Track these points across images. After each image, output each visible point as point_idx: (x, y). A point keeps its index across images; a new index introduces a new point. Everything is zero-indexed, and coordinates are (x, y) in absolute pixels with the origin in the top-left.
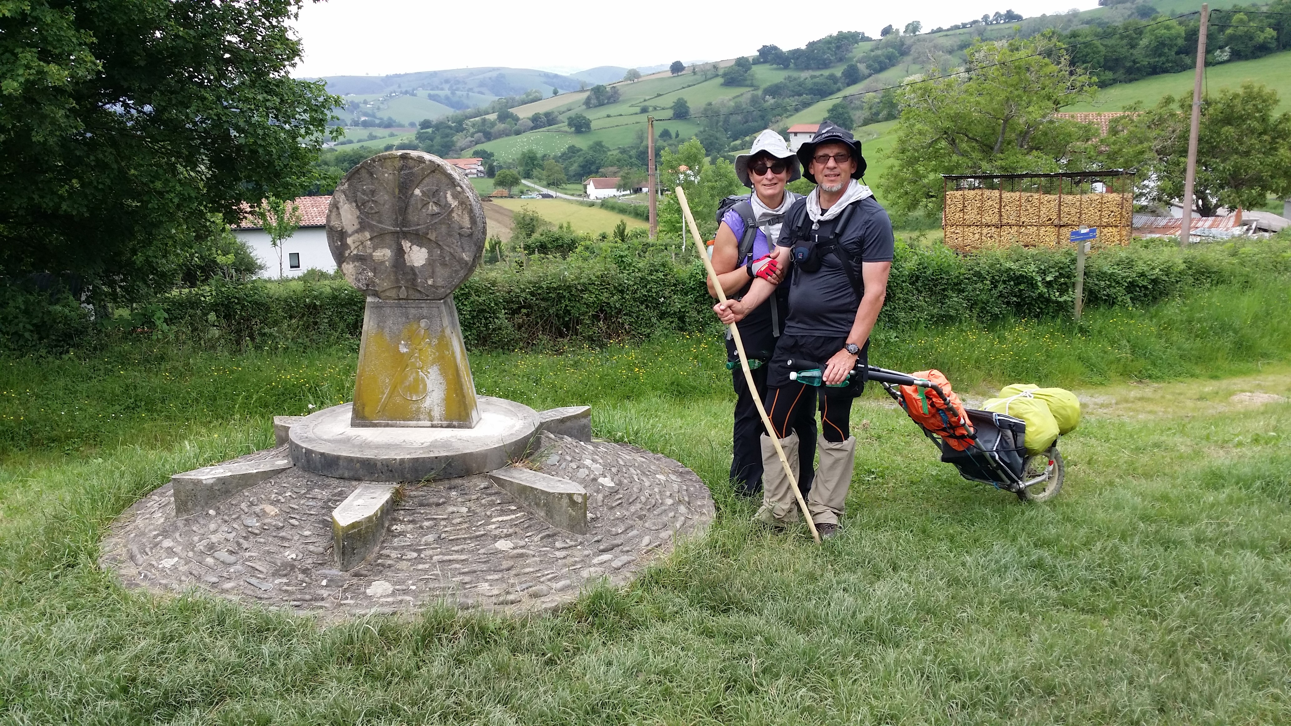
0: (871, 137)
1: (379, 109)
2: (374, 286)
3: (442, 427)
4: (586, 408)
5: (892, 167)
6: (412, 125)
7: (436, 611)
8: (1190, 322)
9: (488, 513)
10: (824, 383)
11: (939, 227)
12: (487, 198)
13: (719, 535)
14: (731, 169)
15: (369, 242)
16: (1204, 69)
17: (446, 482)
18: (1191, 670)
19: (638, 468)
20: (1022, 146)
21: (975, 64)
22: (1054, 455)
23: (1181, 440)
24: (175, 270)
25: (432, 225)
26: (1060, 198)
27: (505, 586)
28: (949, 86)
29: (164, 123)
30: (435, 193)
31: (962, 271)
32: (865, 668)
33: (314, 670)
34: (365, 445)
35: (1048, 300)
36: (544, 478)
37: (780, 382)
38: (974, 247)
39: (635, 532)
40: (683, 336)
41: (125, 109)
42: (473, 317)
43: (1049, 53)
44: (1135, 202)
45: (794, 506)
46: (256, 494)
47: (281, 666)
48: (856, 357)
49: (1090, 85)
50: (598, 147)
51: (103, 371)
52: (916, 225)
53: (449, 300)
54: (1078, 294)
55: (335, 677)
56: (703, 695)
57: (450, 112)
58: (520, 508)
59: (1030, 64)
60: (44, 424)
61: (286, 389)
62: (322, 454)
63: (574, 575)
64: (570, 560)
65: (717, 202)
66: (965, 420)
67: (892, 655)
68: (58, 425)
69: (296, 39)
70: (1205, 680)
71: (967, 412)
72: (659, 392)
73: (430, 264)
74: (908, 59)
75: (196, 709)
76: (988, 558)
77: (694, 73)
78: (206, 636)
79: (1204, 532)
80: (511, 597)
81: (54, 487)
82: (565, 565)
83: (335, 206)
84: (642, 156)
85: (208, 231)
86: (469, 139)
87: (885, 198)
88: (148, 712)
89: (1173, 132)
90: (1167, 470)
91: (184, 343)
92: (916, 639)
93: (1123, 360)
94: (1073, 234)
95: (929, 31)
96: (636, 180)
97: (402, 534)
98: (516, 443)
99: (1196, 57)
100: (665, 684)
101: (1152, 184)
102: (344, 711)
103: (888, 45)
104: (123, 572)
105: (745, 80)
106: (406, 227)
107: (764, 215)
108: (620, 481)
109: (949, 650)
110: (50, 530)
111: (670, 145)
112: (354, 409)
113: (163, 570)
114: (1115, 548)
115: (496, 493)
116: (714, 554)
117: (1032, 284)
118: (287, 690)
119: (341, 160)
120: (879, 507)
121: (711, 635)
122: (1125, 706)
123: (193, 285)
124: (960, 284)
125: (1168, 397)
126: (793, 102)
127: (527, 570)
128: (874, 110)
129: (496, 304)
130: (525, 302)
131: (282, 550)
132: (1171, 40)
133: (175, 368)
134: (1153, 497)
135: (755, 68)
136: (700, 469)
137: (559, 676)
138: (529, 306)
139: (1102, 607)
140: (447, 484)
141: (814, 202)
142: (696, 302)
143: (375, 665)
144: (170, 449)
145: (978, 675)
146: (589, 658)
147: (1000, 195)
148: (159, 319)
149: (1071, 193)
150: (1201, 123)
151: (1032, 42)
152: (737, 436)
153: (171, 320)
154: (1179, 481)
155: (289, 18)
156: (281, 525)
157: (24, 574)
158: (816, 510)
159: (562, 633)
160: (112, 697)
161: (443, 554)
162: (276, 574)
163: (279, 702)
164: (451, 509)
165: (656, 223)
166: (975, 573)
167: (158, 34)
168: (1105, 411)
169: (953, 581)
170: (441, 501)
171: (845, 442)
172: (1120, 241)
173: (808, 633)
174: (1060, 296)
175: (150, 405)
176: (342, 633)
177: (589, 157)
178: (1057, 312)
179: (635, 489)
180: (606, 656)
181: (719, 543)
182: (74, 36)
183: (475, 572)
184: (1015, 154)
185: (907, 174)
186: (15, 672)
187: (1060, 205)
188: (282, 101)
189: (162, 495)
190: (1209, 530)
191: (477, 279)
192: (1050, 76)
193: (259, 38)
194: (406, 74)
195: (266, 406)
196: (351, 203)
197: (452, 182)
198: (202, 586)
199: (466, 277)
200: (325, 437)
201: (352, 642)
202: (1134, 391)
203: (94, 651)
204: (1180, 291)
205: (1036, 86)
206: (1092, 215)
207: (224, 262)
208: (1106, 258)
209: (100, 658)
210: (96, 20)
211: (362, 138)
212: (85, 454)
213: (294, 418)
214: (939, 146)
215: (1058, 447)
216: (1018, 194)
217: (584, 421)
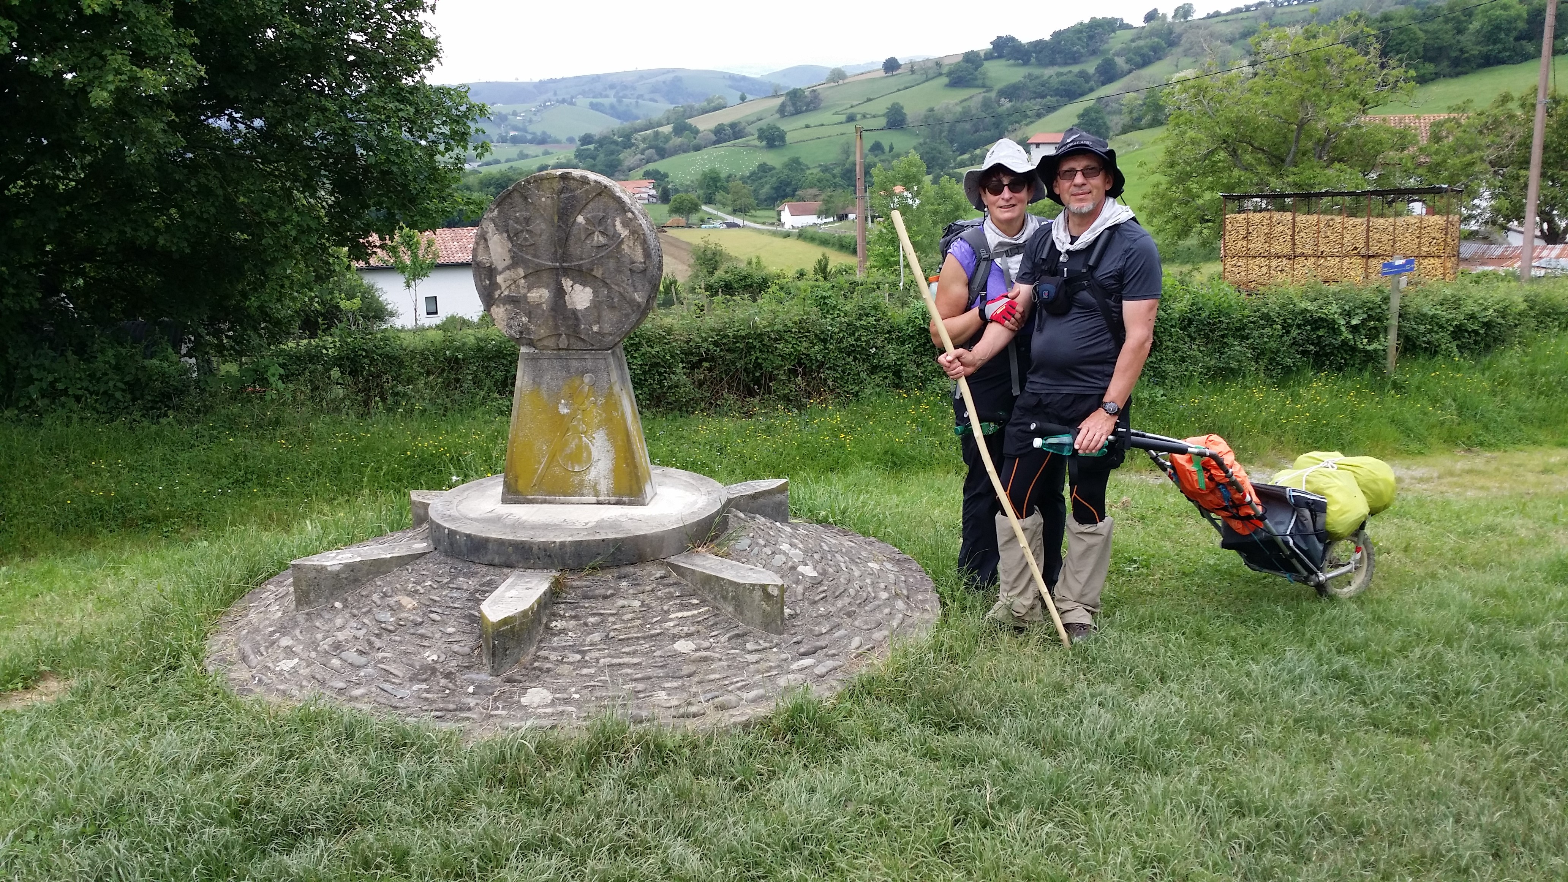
0: (1131, 148)
1: (530, 121)
2: (529, 334)
3: (609, 503)
4: (783, 481)
5: (1157, 185)
6: (571, 140)
7: (604, 725)
8: (1532, 375)
9: (666, 608)
10: (1075, 451)
11: (1217, 259)
12: (662, 228)
13: (945, 636)
14: (959, 191)
15: (523, 281)
16: (1551, 58)
17: (615, 570)
18: (1534, 806)
19: (846, 554)
20: (1320, 157)
21: (1262, 55)
22: (1362, 539)
23: (1521, 522)
24: (292, 316)
25: (598, 259)
26: (1368, 221)
27: (685, 695)
28: (1229, 83)
29: (278, 140)
30: (602, 221)
31: (1247, 312)
32: (1126, 800)
33: (459, 793)
34: (519, 525)
35: (1354, 349)
36: (732, 566)
37: (1020, 449)
38: (1260, 284)
39: (842, 632)
40: (899, 395)
41: (232, 124)
42: (645, 373)
43: (1354, 42)
44: (1462, 226)
45: (1037, 602)
46: (390, 583)
47: (421, 789)
48: (1115, 419)
49: (1406, 80)
50: (795, 164)
51: (208, 438)
52: (1188, 257)
53: (618, 351)
54: (1392, 340)
55: (485, 802)
56: (927, 830)
57: (616, 124)
58: (703, 602)
59: (1330, 55)
60: (137, 500)
61: (423, 460)
62: (468, 536)
63: (768, 684)
64: (764, 665)
65: (940, 230)
66: (1251, 496)
67: (1159, 783)
68: (155, 502)
69: (433, 36)
70: (1552, 818)
71: (1254, 486)
72: (870, 463)
73: (595, 307)
74: (1175, 50)
75: (320, 839)
76: (1279, 666)
77: (913, 71)
78: (331, 751)
79: (1550, 636)
80: (693, 709)
81: (153, 575)
82: (758, 671)
83: (482, 238)
84: (849, 175)
85: (329, 270)
86: (639, 156)
87: (1149, 223)
88: (263, 842)
89: (1512, 137)
90: (1503, 559)
91: (302, 404)
92: (1189, 764)
93: (1448, 423)
94: (1385, 266)
95: (1205, 15)
96: (840, 205)
97: (564, 631)
98: (699, 523)
99: (1541, 45)
100: (880, 815)
101: (1484, 204)
102: (496, 844)
103: (1152, 33)
104: (233, 675)
105: (975, 79)
106: (566, 261)
107: (1001, 244)
108: (824, 570)
109: (1230, 779)
110: (148, 626)
111: (883, 161)
112: (505, 482)
113: (281, 673)
114: (1438, 656)
115: (674, 584)
116: (939, 660)
117: (1333, 328)
118: (428, 816)
119: (486, 184)
120: (1143, 603)
121: (935, 758)
122: (1449, 850)
123: (313, 335)
124: (1244, 329)
125: (1505, 469)
126: (1035, 105)
127: (712, 677)
128: (1135, 115)
129: (672, 357)
130: (707, 354)
131: (421, 649)
132: (1509, 22)
133: (292, 434)
134: (1486, 592)
135: (987, 64)
136: (921, 557)
137: (751, 804)
138: (712, 359)
139: (1421, 727)
140: (616, 572)
141: (1061, 228)
142: (915, 352)
143: (532, 788)
144: (287, 528)
145: (1266, 810)
146: (786, 784)
147: (1294, 219)
148: (273, 375)
149: (1381, 215)
150: (1548, 126)
151: (1333, 28)
152: (967, 516)
153: (287, 377)
154: (1518, 573)
155: (424, 11)
156: (420, 620)
157: (117, 677)
158: (1064, 606)
159: (754, 753)
160: (222, 823)
161: (612, 657)
162: (413, 679)
163: (418, 831)
164: (621, 602)
165: (866, 258)
166: (1263, 685)
167: (270, 33)
168: (1425, 487)
169: (1236, 695)
170: (609, 592)
171: (1100, 524)
172: (1444, 275)
173: (1055, 756)
174: (1369, 343)
175: (263, 479)
176: (492, 749)
177: (783, 177)
178: (1365, 363)
179: (842, 580)
180: (808, 781)
181: (946, 646)
182: (172, 35)
183: (650, 678)
184: (1312, 167)
185: (1177, 193)
186: (108, 793)
187: (1368, 231)
188: (417, 111)
189: (279, 584)
190: (1557, 633)
191: (649, 326)
192: (1356, 69)
193: (389, 36)
194: (563, 79)
195: (400, 480)
196: (501, 234)
197: (622, 207)
198: (327, 693)
199: (639, 322)
200: (471, 515)
201: (504, 761)
202: (1461, 462)
203: (200, 769)
204: (1520, 337)
205: (1338, 82)
206: (1408, 243)
207: (349, 307)
208: (1426, 296)
209: (207, 777)
210: (197, 17)
211: (511, 157)
212: (186, 536)
213: (434, 492)
214: (1216, 158)
215: (1367, 531)
216: (1315, 217)
217: (780, 497)
